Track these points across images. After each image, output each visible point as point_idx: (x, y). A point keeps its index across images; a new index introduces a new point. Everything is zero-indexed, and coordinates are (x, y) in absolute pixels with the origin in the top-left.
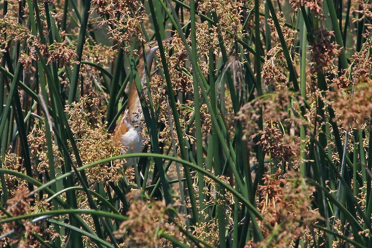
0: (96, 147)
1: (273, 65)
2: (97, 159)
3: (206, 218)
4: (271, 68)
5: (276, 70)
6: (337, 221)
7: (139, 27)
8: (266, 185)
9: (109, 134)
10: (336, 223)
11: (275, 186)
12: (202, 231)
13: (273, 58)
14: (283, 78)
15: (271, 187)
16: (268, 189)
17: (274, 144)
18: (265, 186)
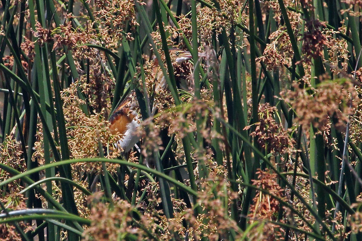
0: (92, 135)
1: (275, 49)
2: (93, 147)
3: (204, 209)
4: (272, 52)
5: (278, 55)
6: (338, 213)
7: (133, 10)
8: (260, 179)
9: (107, 121)
10: (337, 216)
11: (269, 180)
12: (200, 223)
13: (275, 42)
14: (285, 63)
15: (265, 182)
16: (262, 184)
17: (270, 135)
18: (259, 181)
